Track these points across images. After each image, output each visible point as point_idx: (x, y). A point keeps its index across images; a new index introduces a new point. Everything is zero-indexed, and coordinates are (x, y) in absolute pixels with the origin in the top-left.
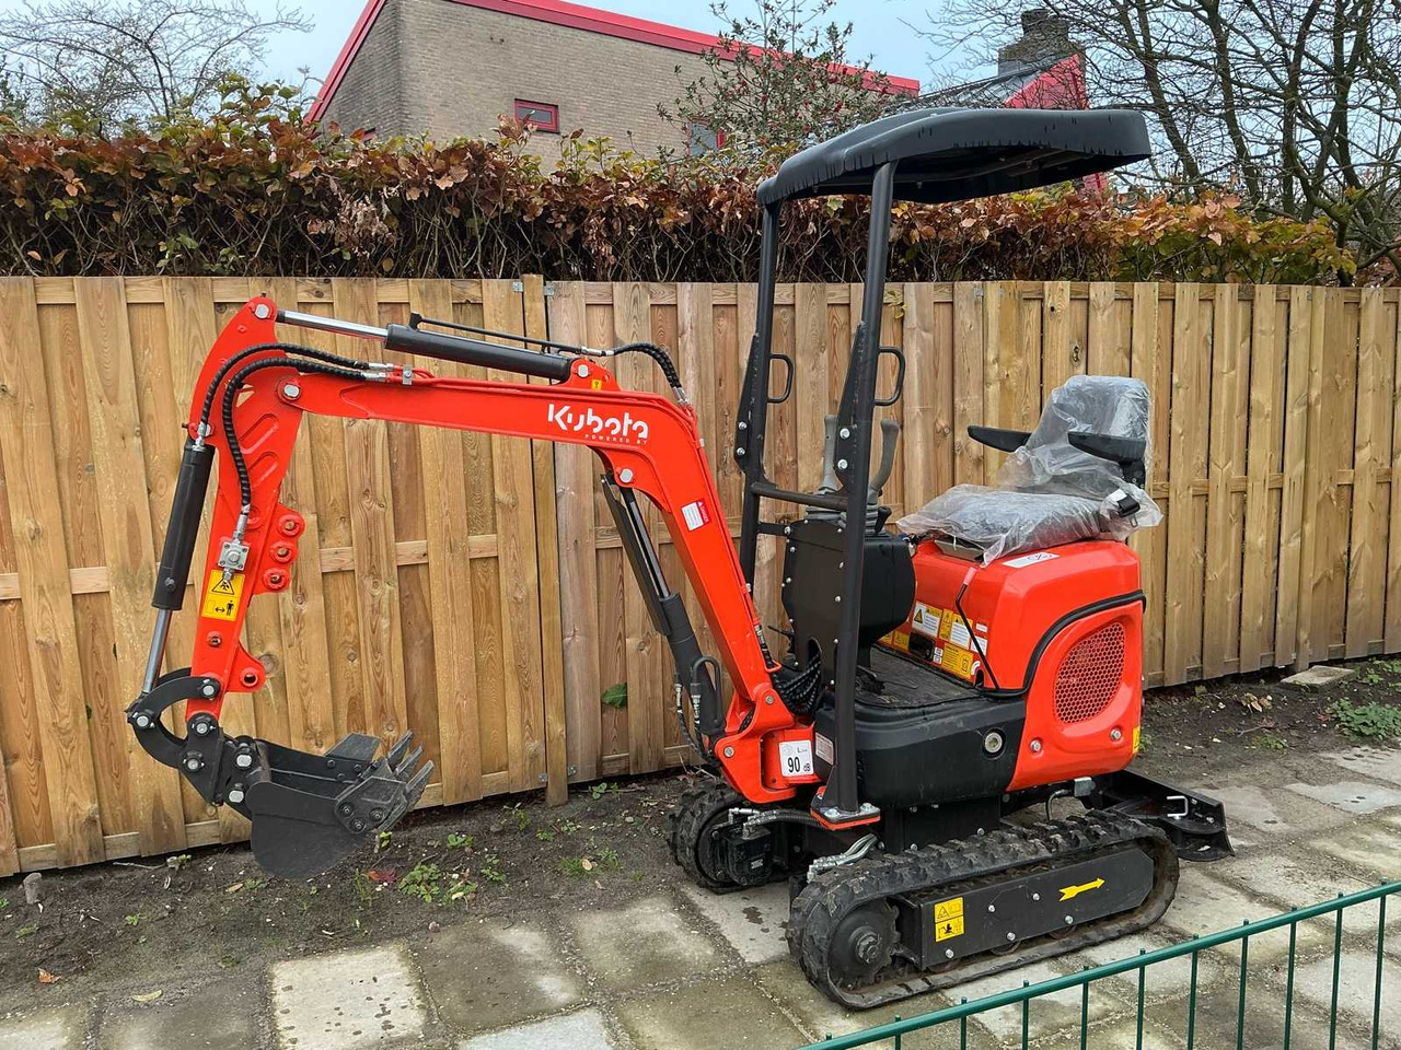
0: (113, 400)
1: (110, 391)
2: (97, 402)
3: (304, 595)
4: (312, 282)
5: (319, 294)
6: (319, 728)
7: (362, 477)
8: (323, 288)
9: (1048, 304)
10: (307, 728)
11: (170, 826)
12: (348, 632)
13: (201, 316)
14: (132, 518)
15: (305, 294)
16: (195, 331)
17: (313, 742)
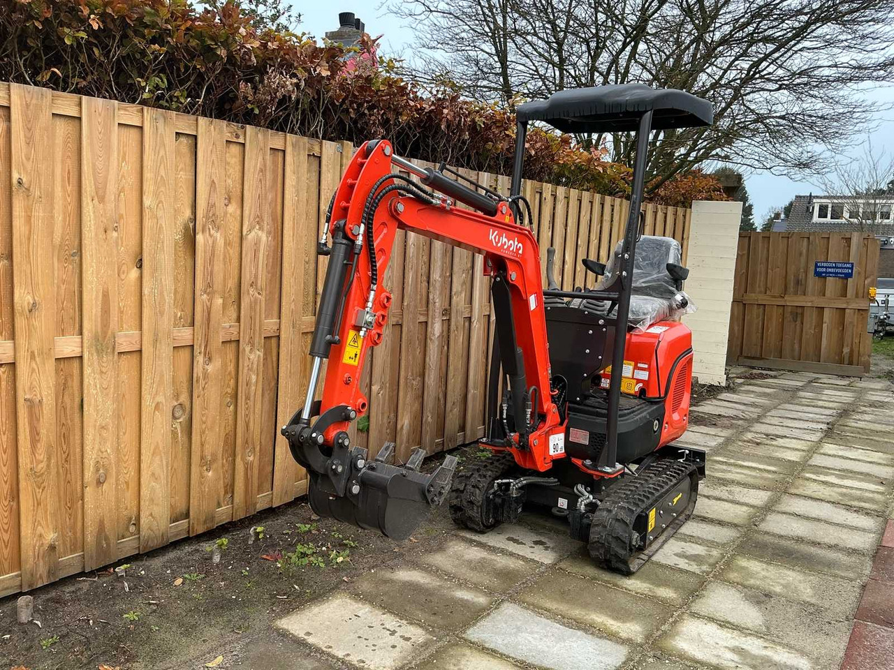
0: (102, 199)
1: (100, 192)
2: (89, 200)
3: (210, 359)
4: (235, 126)
5: (237, 136)
6: (209, 458)
7: (251, 272)
8: (240, 132)
9: (544, 196)
10: (202, 458)
11: (108, 545)
12: (228, 386)
13: (167, 141)
14: (106, 296)
15: (229, 135)
16: (162, 153)
17: (205, 468)
